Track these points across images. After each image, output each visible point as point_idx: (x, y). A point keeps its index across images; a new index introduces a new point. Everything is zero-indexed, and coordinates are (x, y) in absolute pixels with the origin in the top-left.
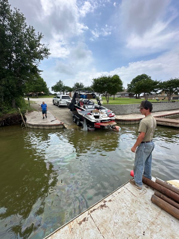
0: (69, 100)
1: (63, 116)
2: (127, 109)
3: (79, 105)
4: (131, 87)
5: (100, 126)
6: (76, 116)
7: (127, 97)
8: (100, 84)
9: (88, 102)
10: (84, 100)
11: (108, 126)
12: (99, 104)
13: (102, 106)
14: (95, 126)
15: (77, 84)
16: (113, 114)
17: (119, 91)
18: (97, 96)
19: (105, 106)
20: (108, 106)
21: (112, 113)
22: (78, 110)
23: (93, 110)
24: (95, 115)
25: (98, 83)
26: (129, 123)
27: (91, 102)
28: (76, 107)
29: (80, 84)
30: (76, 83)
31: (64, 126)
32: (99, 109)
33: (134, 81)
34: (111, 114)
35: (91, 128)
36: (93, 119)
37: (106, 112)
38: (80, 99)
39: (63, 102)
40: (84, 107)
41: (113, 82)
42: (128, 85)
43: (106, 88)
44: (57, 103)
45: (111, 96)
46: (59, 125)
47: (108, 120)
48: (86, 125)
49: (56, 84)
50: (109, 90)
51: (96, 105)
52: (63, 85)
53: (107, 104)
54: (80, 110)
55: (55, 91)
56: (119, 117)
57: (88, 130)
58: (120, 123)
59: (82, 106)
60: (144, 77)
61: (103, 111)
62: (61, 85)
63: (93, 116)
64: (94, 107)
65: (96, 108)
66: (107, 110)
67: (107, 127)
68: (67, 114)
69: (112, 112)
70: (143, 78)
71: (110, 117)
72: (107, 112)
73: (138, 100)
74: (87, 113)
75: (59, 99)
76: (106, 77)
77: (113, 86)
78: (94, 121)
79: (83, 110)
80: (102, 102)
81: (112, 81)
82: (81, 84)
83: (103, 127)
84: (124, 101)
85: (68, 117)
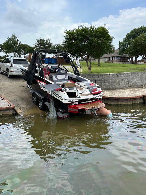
0: (26, 66)
1: (15, 94)
2: (121, 81)
3: (41, 74)
4: (125, 46)
5: (77, 111)
6: (37, 93)
7: (117, 61)
8: (77, 40)
9: (57, 69)
10: (50, 66)
11: (91, 109)
12: (76, 72)
13: (80, 76)
14: (70, 109)
15: (41, 40)
16: (99, 89)
17: (106, 53)
18: (72, 60)
19: (85, 76)
20: (90, 76)
21: (98, 87)
22: (41, 83)
23: (66, 82)
24: (68, 91)
25: (73, 38)
26: (125, 103)
27: (62, 70)
28: (36, 77)
29: (45, 42)
30: (38, 39)
31: (16, 111)
32: (75, 82)
33: (130, 36)
34: (95, 90)
35: (62, 113)
36: (65, 99)
37: (87, 87)
38: (43, 64)
39: (16, 69)
40: (51, 79)
41: (98, 37)
42: (120, 43)
43: (87, 46)
44: (6, 70)
45: (94, 60)
46: (5, 110)
47: (91, 99)
48: (54, 109)
49: (7, 40)
50: (91, 49)
51: (71, 73)
52: (19, 42)
53: (89, 73)
54: (43, 84)
55: (5, 52)
56: (108, 94)
57: (58, 118)
58: (109, 103)
59: (47, 76)
60: (143, 31)
61: (82, 84)
62: (15, 43)
63: (65, 93)
64: (67, 78)
65: (70, 79)
66: (89, 82)
67: (90, 111)
68: (23, 89)
69: (97, 85)
70: (142, 33)
71: (94, 94)
72: (89, 86)
73: (135, 65)
74: (56, 88)
75: (9, 65)
76: (87, 29)
77: (98, 43)
78: (67, 102)
79: (47, 83)
80: (80, 70)
81: (96, 35)
82: (47, 42)
83: (83, 111)
84: (114, 68)
85: (25, 95)
